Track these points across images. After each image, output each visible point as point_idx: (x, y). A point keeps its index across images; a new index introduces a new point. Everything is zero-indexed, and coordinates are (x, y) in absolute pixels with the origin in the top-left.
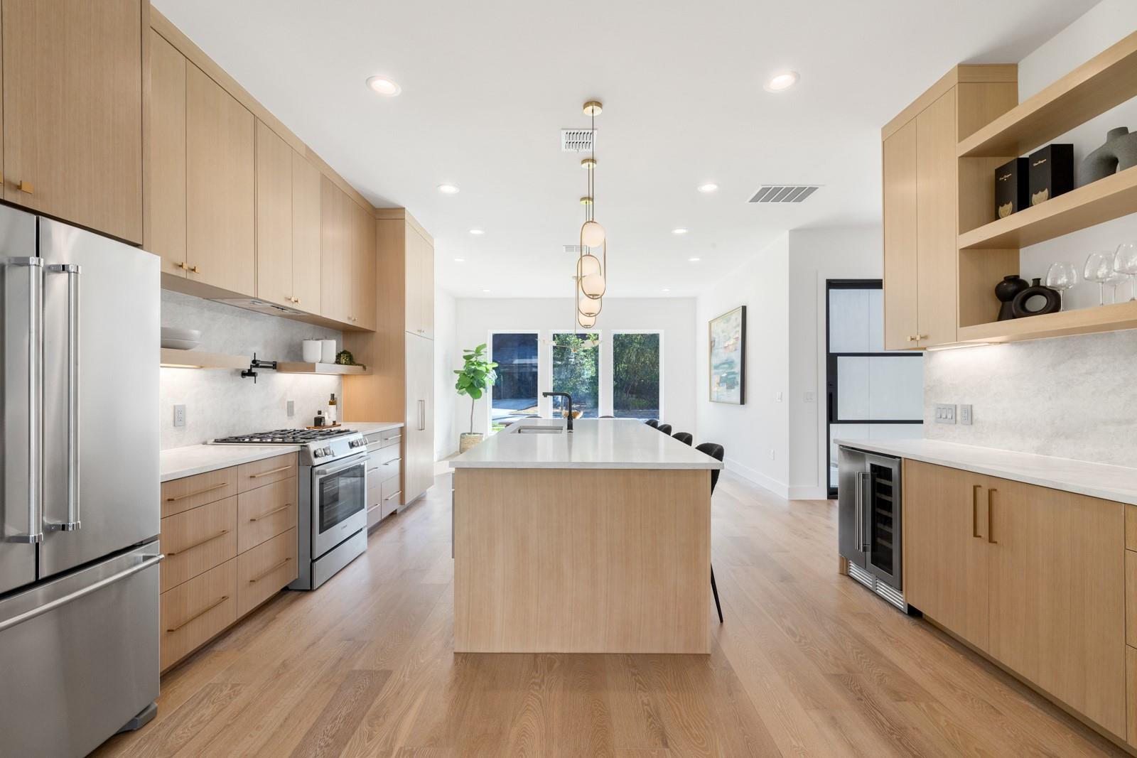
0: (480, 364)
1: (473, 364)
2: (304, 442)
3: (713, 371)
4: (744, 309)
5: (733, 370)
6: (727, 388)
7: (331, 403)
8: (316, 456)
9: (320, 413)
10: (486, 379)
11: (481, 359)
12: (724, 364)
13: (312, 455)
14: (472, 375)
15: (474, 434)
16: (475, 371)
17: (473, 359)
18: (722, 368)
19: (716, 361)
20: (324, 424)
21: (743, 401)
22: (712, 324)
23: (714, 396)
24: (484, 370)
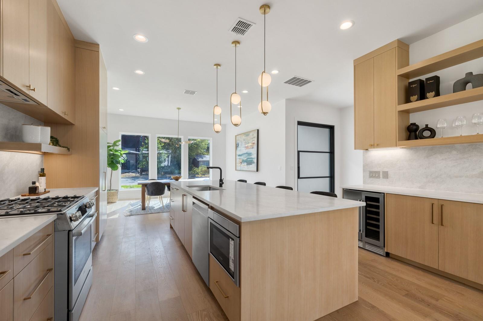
0: (116, 151)
1: (111, 151)
2: (60, 211)
3: (238, 157)
4: (258, 130)
5: (251, 157)
6: (247, 165)
7: (41, 176)
8: (71, 220)
9: (34, 183)
10: (120, 159)
11: (116, 148)
12: (245, 154)
13: (69, 220)
14: (112, 157)
15: (112, 190)
16: (113, 155)
17: (112, 148)
18: (244, 156)
19: (238, 153)
20: (38, 191)
21: (257, 170)
22: (237, 137)
23: (238, 168)
24: (119, 154)
